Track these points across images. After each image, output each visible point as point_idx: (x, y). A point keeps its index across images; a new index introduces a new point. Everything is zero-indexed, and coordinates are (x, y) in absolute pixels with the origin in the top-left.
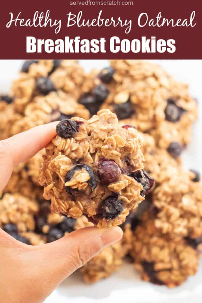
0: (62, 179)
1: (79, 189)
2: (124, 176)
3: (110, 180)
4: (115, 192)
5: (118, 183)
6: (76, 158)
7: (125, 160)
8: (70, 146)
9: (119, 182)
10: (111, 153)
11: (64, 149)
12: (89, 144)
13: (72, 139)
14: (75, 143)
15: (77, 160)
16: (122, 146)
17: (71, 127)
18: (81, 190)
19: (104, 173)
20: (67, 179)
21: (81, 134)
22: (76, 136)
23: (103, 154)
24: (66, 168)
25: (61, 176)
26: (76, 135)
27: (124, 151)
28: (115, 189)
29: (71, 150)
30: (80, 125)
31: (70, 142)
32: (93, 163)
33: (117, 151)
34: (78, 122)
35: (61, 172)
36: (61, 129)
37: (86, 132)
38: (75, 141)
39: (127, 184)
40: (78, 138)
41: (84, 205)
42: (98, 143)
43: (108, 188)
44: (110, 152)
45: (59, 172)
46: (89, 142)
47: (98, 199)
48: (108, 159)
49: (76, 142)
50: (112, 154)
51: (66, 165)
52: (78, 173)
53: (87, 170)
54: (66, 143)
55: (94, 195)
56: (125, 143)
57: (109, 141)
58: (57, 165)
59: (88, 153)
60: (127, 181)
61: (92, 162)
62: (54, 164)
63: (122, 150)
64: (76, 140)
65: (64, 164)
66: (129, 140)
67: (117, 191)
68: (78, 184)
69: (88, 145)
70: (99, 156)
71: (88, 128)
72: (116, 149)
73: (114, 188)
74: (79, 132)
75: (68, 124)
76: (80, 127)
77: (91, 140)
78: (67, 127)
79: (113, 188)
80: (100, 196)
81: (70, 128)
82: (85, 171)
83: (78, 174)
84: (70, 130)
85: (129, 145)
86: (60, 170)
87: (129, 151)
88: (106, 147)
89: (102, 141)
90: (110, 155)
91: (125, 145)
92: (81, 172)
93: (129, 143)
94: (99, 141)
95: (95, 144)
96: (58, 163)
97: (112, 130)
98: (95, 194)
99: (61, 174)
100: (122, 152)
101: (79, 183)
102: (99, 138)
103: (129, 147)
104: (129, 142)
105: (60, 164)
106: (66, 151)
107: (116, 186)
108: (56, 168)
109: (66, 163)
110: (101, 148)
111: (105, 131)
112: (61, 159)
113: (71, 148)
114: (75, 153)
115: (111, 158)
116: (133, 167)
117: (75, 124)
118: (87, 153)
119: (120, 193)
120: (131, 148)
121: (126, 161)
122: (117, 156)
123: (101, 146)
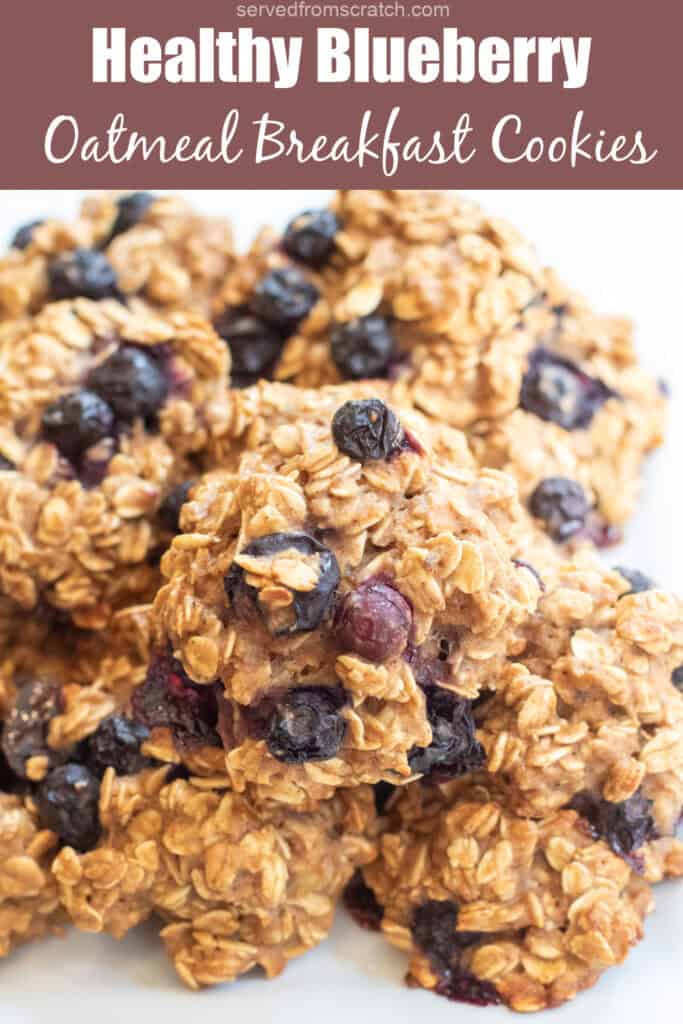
0: (242, 540)
1: (261, 596)
2: (403, 669)
3: (359, 641)
4: (346, 686)
5: (371, 667)
6: (324, 519)
7: (443, 638)
8: (335, 478)
9: (377, 667)
10: (423, 580)
11: (314, 473)
12: (387, 515)
13: (358, 466)
14: (353, 480)
15: (321, 526)
16: (465, 590)
17: (380, 433)
18: (264, 603)
19: (358, 609)
20: (254, 550)
21: (389, 473)
22: (373, 467)
23: (399, 565)
24: (276, 521)
25: (247, 531)
26: (376, 465)
27: (458, 608)
28: (351, 675)
29: (329, 488)
30: (407, 451)
31: (345, 469)
32: (352, 569)
33: (443, 591)
34: (408, 440)
35: (256, 521)
36: (352, 416)
37: (408, 480)
38: (359, 477)
39: (394, 695)
40: (374, 478)
41: (238, 654)
42: (410, 532)
43: (337, 661)
44: (423, 576)
45: (251, 516)
46: (392, 509)
47: (286, 673)
48: (401, 590)
49: (359, 483)
50: (423, 584)
51: (285, 515)
52: (294, 556)
53: (322, 568)
54: (332, 463)
55: (285, 651)
56: (478, 586)
57: (442, 547)
58: (262, 492)
59: (365, 533)
60: (400, 686)
61: (355, 564)
62: (255, 487)
63: (456, 601)
64: (363, 477)
65: (281, 507)
66: (497, 593)
67: (353, 688)
68: (268, 579)
69: (382, 514)
70: (385, 567)
71: (424, 477)
72: (443, 583)
73: (350, 670)
74: (391, 465)
75: (378, 420)
76: (404, 455)
77: (402, 509)
78: (371, 426)
79: (347, 670)
80: (299, 669)
81: (375, 435)
82: (316, 566)
83: (291, 558)
84: (372, 437)
85: (487, 601)
86: (256, 512)
87: (473, 622)
88: (424, 553)
89: (427, 532)
90: (417, 585)
91: (478, 592)
92: (304, 561)
93: (489, 598)
94: (419, 529)
95: (400, 527)
96: (269, 491)
97: (479, 533)
98: (291, 652)
99: (252, 524)
100: (455, 606)
101: (274, 578)
102: (426, 521)
103: (483, 608)
104: (494, 597)
105: (270, 499)
106: (313, 481)
107: (360, 670)
108: (252, 503)
109: (288, 511)
110: (405, 548)
111: (458, 516)
112: (285, 489)
113: (333, 485)
114: (332, 506)
115: (410, 594)
116: (448, 673)
117: (400, 436)
118: (361, 533)
119: (358, 703)
120: (482, 616)
121: (444, 644)
122: (433, 601)
123: (414, 543)
